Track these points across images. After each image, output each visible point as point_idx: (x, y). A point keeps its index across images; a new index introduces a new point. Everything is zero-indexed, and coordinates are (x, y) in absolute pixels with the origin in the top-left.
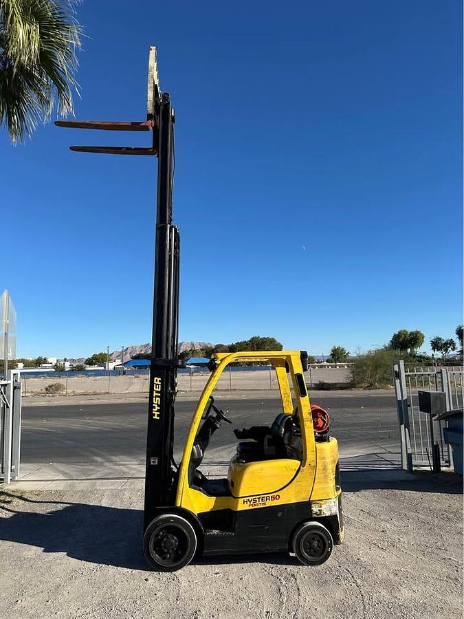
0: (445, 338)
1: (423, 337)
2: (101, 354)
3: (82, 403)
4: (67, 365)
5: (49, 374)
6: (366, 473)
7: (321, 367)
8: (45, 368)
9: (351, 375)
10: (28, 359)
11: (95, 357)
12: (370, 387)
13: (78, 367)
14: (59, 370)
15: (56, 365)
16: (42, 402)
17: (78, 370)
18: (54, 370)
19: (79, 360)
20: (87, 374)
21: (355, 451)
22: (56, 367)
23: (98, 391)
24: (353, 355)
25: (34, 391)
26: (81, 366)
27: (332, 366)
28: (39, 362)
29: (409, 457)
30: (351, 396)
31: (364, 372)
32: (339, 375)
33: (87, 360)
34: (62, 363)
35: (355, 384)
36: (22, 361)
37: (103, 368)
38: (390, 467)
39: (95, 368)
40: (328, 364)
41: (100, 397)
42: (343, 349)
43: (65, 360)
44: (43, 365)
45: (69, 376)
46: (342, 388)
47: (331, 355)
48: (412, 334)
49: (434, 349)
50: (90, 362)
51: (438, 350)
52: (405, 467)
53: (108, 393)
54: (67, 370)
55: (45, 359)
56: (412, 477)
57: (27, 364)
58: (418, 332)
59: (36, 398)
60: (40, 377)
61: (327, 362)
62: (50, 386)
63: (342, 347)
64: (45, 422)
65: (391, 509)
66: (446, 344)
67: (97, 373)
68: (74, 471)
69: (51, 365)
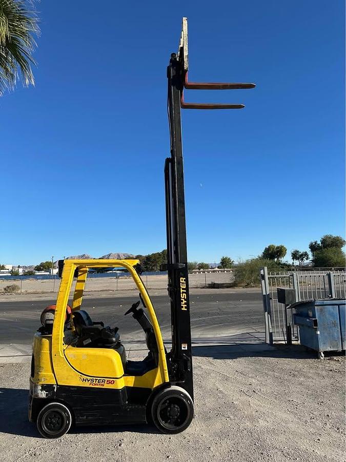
0: (302, 251)
1: (286, 250)
2: (47, 263)
3: (34, 299)
4: (21, 270)
5: (6, 278)
6: (241, 346)
7: (214, 271)
8: (3, 273)
9: (234, 278)
11: (42, 265)
12: (248, 286)
13: (28, 272)
14: (14, 275)
15: (12, 271)
16: (2, 299)
17: (29, 275)
18: (10, 275)
19: (30, 267)
20: (37, 277)
21: (234, 331)
22: (12, 272)
23: (45, 291)
24: (236, 263)
26: (31, 272)
27: (221, 271)
29: (271, 335)
30: (234, 293)
31: (244, 275)
32: (226, 277)
33: (36, 267)
34: (17, 269)
35: (237, 284)
37: (48, 273)
38: (257, 342)
39: (43, 273)
41: (47, 295)
42: (229, 259)
43: (19, 267)
44: (2, 271)
46: (228, 287)
47: (221, 263)
48: (277, 248)
49: (293, 259)
50: (38, 268)
51: (296, 259)
52: (268, 342)
53: (53, 292)
54: (20, 274)
55: (3, 266)
56: (273, 348)
58: (282, 247)
61: (218, 268)
62: (8, 287)
63: (228, 257)
64: (5, 314)
65: (257, 370)
66: (302, 255)
67: (44, 277)
68: (28, 349)
69: (8, 271)
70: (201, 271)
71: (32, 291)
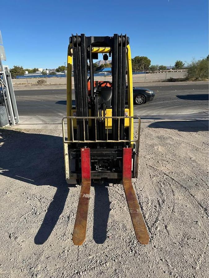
2: (62, 66)
3: (54, 88)
4: (48, 72)
5: (40, 76)
7: (169, 72)
8: (38, 73)
10: (30, 69)
11: (59, 68)
14: (44, 74)
15: (42, 72)
16: (36, 88)
17: (52, 74)
18: (42, 74)
19: (53, 70)
20: (57, 76)
23: (61, 83)
24: (186, 65)
25: (33, 83)
26: (54, 72)
27: (175, 72)
28: (35, 70)
33: (56, 70)
34: (45, 71)
36: (27, 70)
37: (64, 74)
39: (60, 73)
40: (173, 70)
42: (181, 62)
43: (47, 70)
44: (37, 72)
45: (49, 77)
46: (181, 81)
47: (175, 65)
50: (58, 70)
54: (48, 74)
55: (37, 69)
57: (30, 72)
59: (33, 87)
60: (36, 78)
62: (39, 81)
63: (181, 61)
64: (36, 97)
67: (62, 76)
68: (48, 120)
69: (40, 72)
70: (161, 72)
71: (54, 83)
